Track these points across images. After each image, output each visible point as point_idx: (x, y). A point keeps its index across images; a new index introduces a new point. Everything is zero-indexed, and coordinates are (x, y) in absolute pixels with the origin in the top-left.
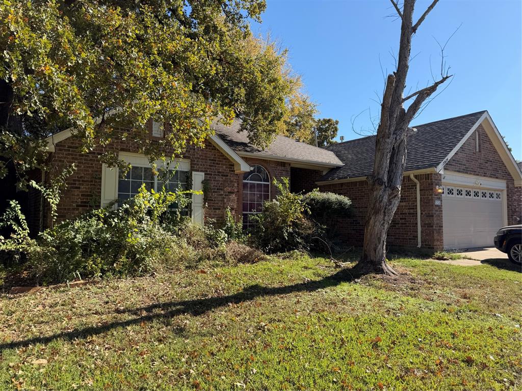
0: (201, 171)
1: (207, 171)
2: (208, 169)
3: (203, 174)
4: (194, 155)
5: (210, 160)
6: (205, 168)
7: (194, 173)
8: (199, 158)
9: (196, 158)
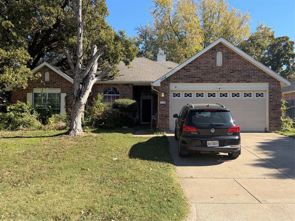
0: (65, 93)
1: (68, 92)
2: (68, 91)
3: (66, 94)
4: (62, 86)
5: (69, 88)
6: (67, 91)
7: (61, 94)
8: (64, 87)
9: (63, 87)
